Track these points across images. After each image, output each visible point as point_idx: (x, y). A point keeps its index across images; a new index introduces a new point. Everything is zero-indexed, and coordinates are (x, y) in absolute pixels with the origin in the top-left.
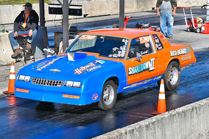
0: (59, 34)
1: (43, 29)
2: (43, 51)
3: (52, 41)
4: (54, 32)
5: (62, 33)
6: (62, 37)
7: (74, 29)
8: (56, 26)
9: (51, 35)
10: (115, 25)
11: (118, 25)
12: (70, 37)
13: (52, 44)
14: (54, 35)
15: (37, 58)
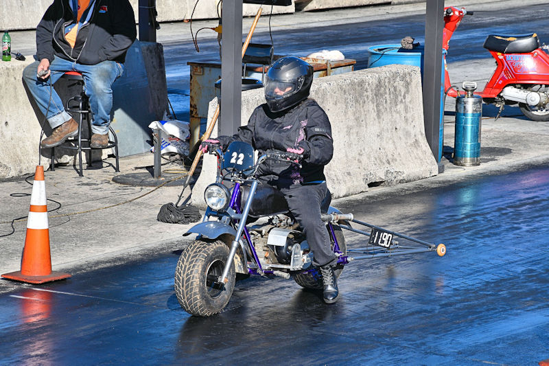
0: (207, 69)
1: (151, 52)
2: (150, 132)
3: (180, 97)
4: (188, 64)
5: (219, 66)
6: (217, 82)
7: (260, 53)
8: (195, 42)
9: (176, 73)
10: (409, 39)
11: (421, 42)
12: (245, 82)
13: (179, 104)
14: (189, 73)
15: (128, 154)
